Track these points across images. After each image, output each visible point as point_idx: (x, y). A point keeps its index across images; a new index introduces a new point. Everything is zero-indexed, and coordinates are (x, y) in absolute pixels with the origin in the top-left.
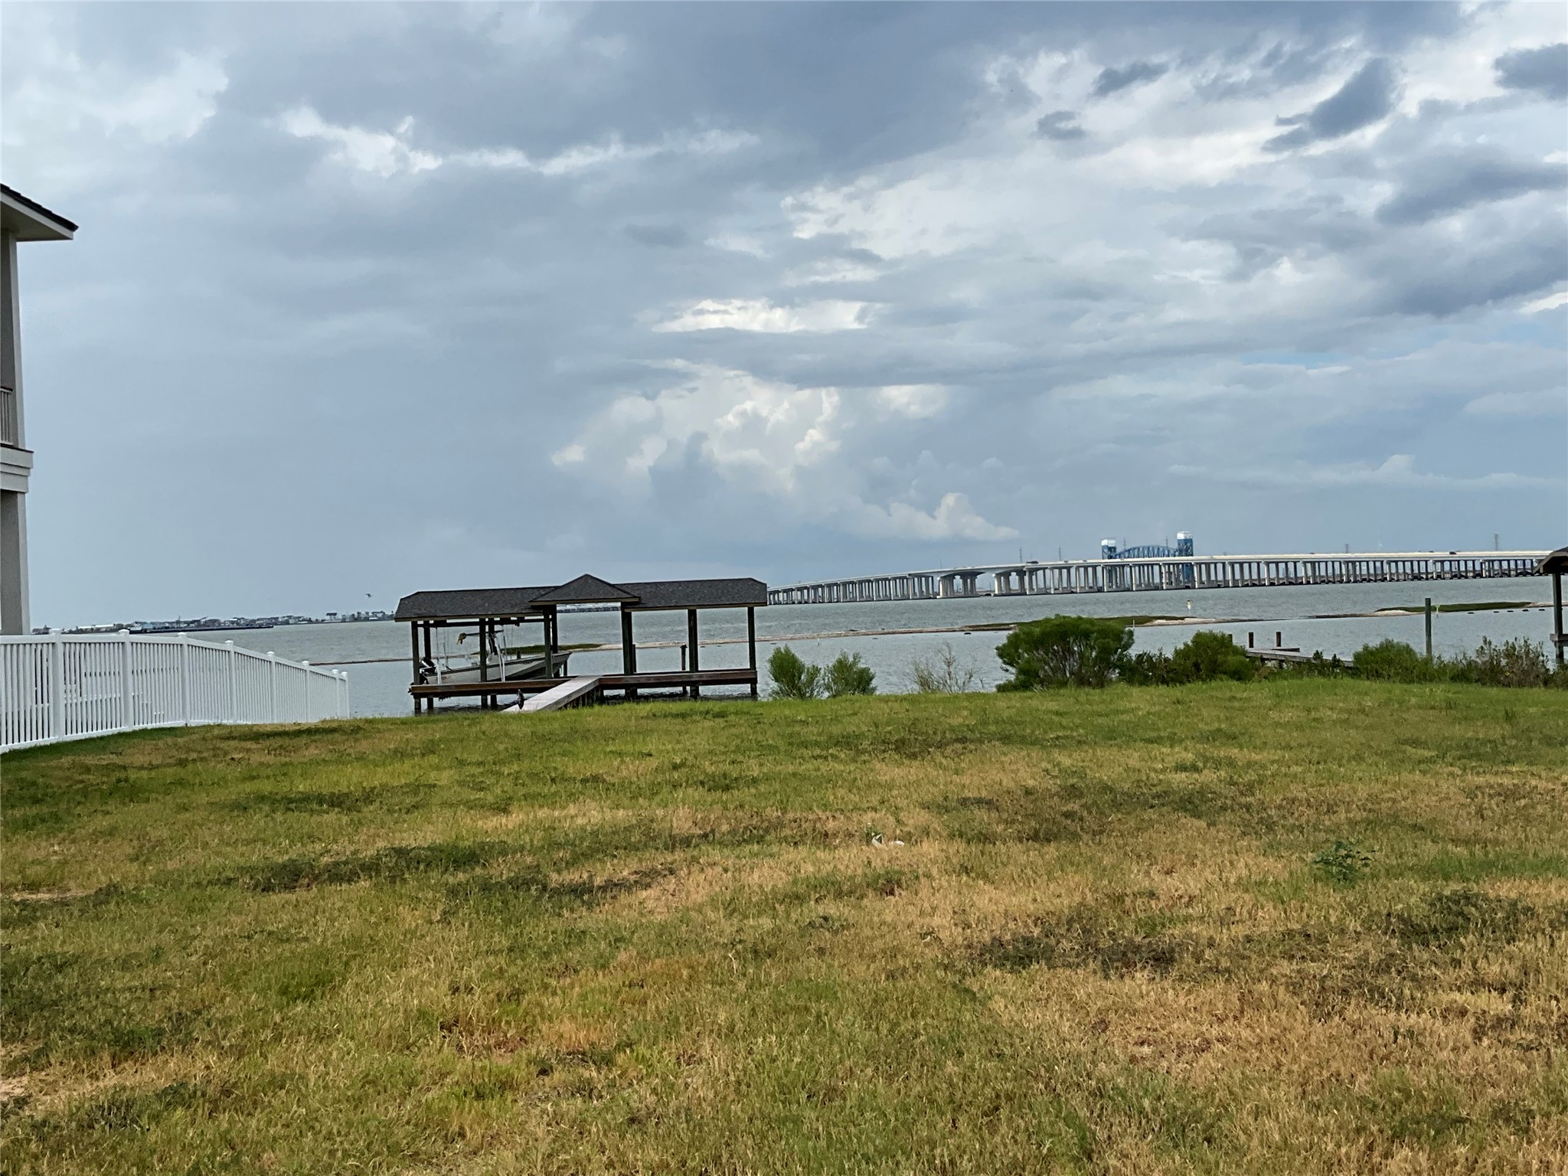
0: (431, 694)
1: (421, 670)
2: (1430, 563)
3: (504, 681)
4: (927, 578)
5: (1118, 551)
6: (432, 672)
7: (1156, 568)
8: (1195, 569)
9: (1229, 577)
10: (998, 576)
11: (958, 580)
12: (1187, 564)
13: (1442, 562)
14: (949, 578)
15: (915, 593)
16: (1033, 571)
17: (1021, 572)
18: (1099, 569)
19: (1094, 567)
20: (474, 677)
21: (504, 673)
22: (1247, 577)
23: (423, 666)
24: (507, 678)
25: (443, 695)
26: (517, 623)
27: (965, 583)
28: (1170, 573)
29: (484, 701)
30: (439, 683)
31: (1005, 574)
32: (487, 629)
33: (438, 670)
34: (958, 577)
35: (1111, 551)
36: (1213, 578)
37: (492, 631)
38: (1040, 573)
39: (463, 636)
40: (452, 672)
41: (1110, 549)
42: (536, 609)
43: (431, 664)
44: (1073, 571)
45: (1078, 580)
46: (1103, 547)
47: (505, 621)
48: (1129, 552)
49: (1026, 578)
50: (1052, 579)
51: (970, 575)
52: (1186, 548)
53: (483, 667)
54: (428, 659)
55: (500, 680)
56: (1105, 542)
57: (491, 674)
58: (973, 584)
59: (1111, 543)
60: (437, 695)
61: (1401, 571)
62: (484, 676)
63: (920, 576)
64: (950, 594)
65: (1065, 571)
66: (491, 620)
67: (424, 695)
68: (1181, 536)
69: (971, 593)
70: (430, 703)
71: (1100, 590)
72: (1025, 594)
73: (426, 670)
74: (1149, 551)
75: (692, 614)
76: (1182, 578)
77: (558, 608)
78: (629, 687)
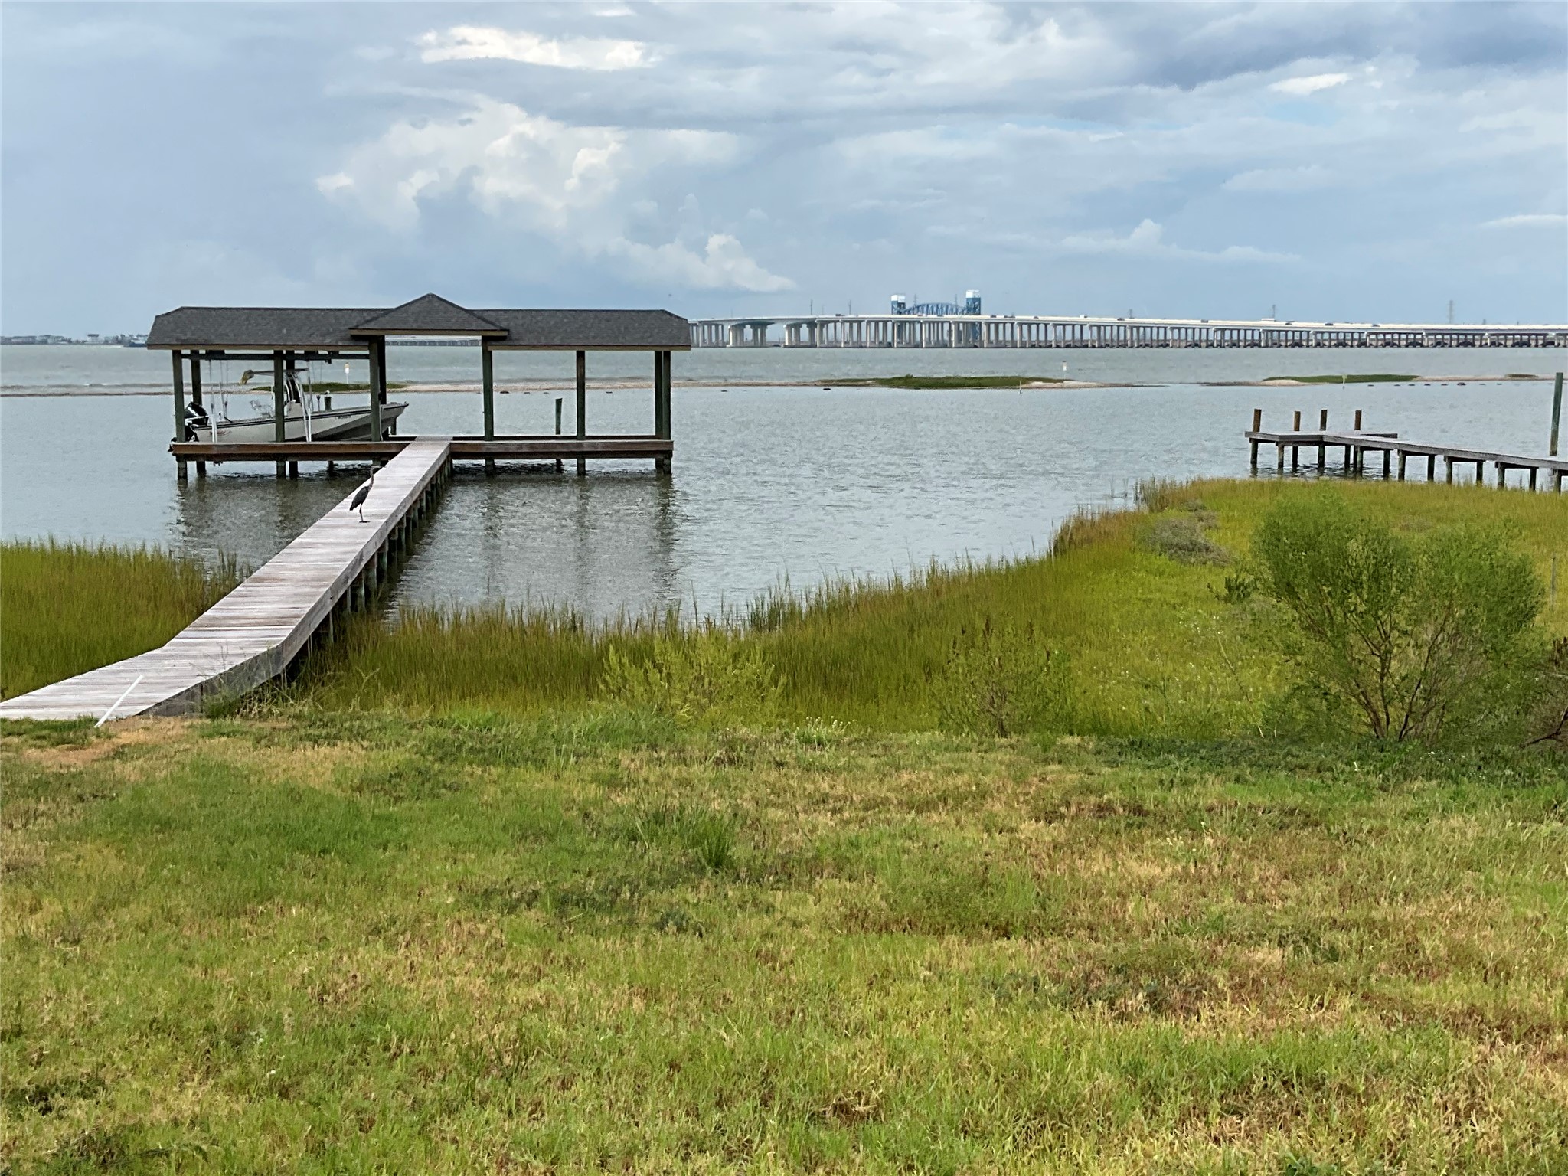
0: (202, 456)
1: (187, 421)
2: (1211, 332)
3: (309, 441)
4: (717, 326)
5: (907, 307)
6: (203, 422)
7: (946, 326)
8: (984, 328)
9: (1017, 337)
10: (789, 327)
11: (748, 329)
12: (973, 324)
13: (1223, 330)
14: (739, 327)
15: (704, 340)
16: (824, 323)
17: (811, 324)
18: (890, 324)
19: (885, 322)
20: (265, 434)
21: (310, 429)
22: (1034, 338)
23: (191, 416)
24: (315, 438)
25: (218, 458)
26: (328, 358)
27: (755, 334)
28: (959, 332)
29: (281, 470)
30: (214, 440)
31: (796, 326)
32: (284, 360)
33: (213, 420)
34: (748, 327)
35: (900, 307)
36: (1001, 338)
37: (291, 366)
38: (831, 325)
39: (250, 374)
40: (232, 424)
41: (899, 305)
42: (357, 339)
43: (202, 412)
44: (864, 324)
45: (868, 334)
46: (893, 302)
47: (311, 355)
48: (917, 308)
49: (817, 331)
50: (842, 332)
51: (760, 325)
52: (974, 306)
53: (280, 419)
54: (197, 405)
55: (304, 439)
56: (894, 298)
57: (291, 430)
58: (763, 334)
59: (901, 299)
60: (210, 458)
61: (1183, 336)
62: (280, 431)
63: (709, 324)
64: (740, 343)
65: (855, 325)
66: (290, 353)
67: (191, 457)
68: (970, 295)
69: (760, 343)
70: (201, 469)
71: (890, 345)
72: (816, 346)
73: (195, 421)
74: (939, 309)
75: (581, 356)
76: (970, 336)
77: (388, 339)
78: (490, 456)
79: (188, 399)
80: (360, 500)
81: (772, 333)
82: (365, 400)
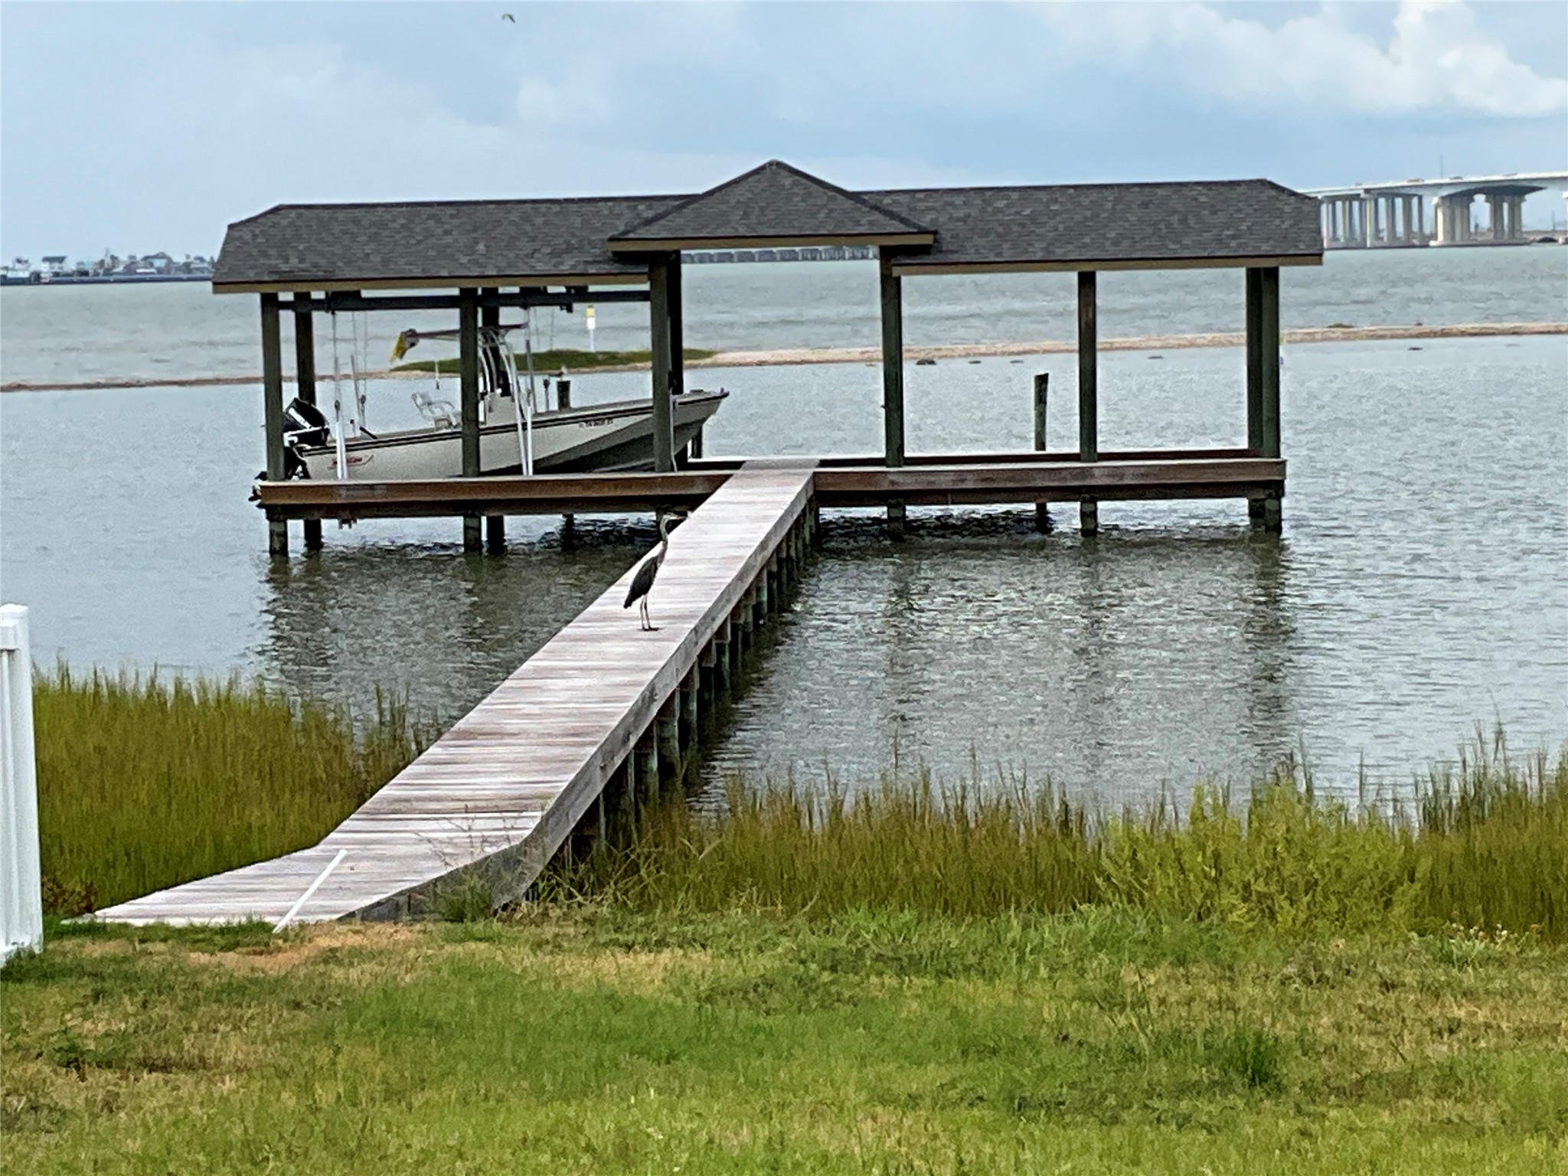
0: (314, 510)
1: (288, 437)
3: (528, 474)
6: (319, 440)
20: (441, 461)
21: (530, 449)
23: (295, 426)
24: (539, 467)
25: (348, 512)
26: (565, 302)
29: (472, 532)
30: (341, 476)
32: (479, 308)
33: (338, 434)
37: (492, 318)
39: (411, 338)
40: (377, 442)
42: (627, 260)
43: (316, 418)
47: (531, 297)
53: (470, 429)
54: (306, 404)
55: (517, 470)
57: (493, 451)
60: (331, 511)
62: (472, 454)
66: (490, 293)
67: (294, 512)
70: (313, 535)
73: (303, 438)
75: (1087, 282)
78: (896, 499)
79: (290, 392)
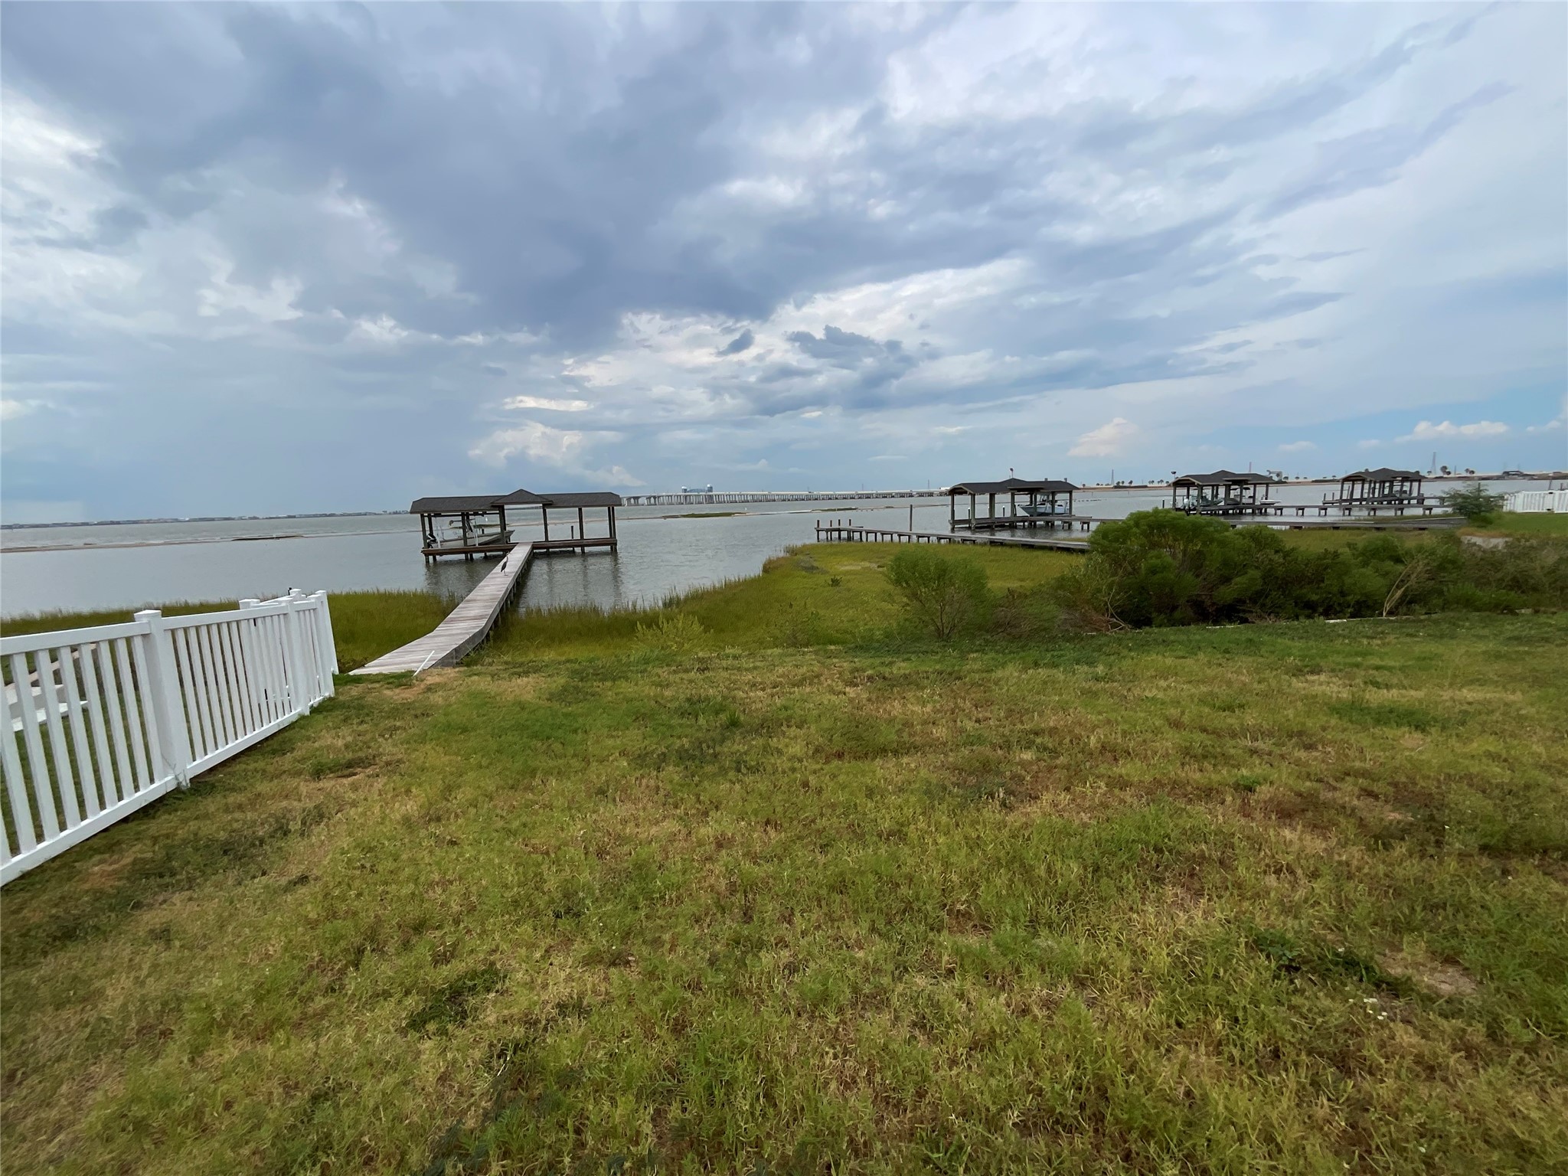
0: (434, 554)
1: (428, 541)
3: (477, 546)
5: (687, 490)
6: (435, 541)
7: (701, 497)
8: (714, 497)
9: (726, 500)
12: (710, 495)
14: (629, 499)
15: (625, 503)
16: (659, 497)
17: (655, 497)
18: (682, 497)
19: (680, 496)
20: (460, 544)
21: (477, 541)
22: (734, 500)
23: (429, 538)
24: (479, 545)
25: (441, 554)
26: (482, 515)
27: (635, 501)
28: (706, 498)
29: (467, 557)
30: (439, 548)
31: (649, 498)
32: (465, 516)
33: (438, 539)
35: (685, 491)
36: (720, 500)
37: (468, 518)
38: (662, 497)
39: (452, 522)
40: (446, 541)
42: (494, 507)
43: (433, 537)
44: (673, 497)
45: (674, 500)
46: (682, 489)
47: (476, 514)
48: (691, 491)
49: (657, 500)
50: (666, 500)
51: (636, 498)
52: (710, 490)
53: (465, 538)
54: (431, 534)
55: (475, 545)
56: (683, 487)
57: (469, 542)
58: (637, 501)
59: (685, 488)
60: (438, 554)
62: (465, 543)
63: (627, 497)
64: (630, 504)
65: (670, 497)
66: (468, 513)
67: (430, 554)
68: (708, 486)
69: (637, 504)
70: (435, 559)
71: (683, 504)
72: (657, 505)
73: (431, 541)
74: (698, 491)
75: (580, 510)
76: (710, 499)
77: (506, 507)
78: (548, 548)
79: (428, 533)
80: (504, 567)
81: (640, 501)
82: (498, 530)
